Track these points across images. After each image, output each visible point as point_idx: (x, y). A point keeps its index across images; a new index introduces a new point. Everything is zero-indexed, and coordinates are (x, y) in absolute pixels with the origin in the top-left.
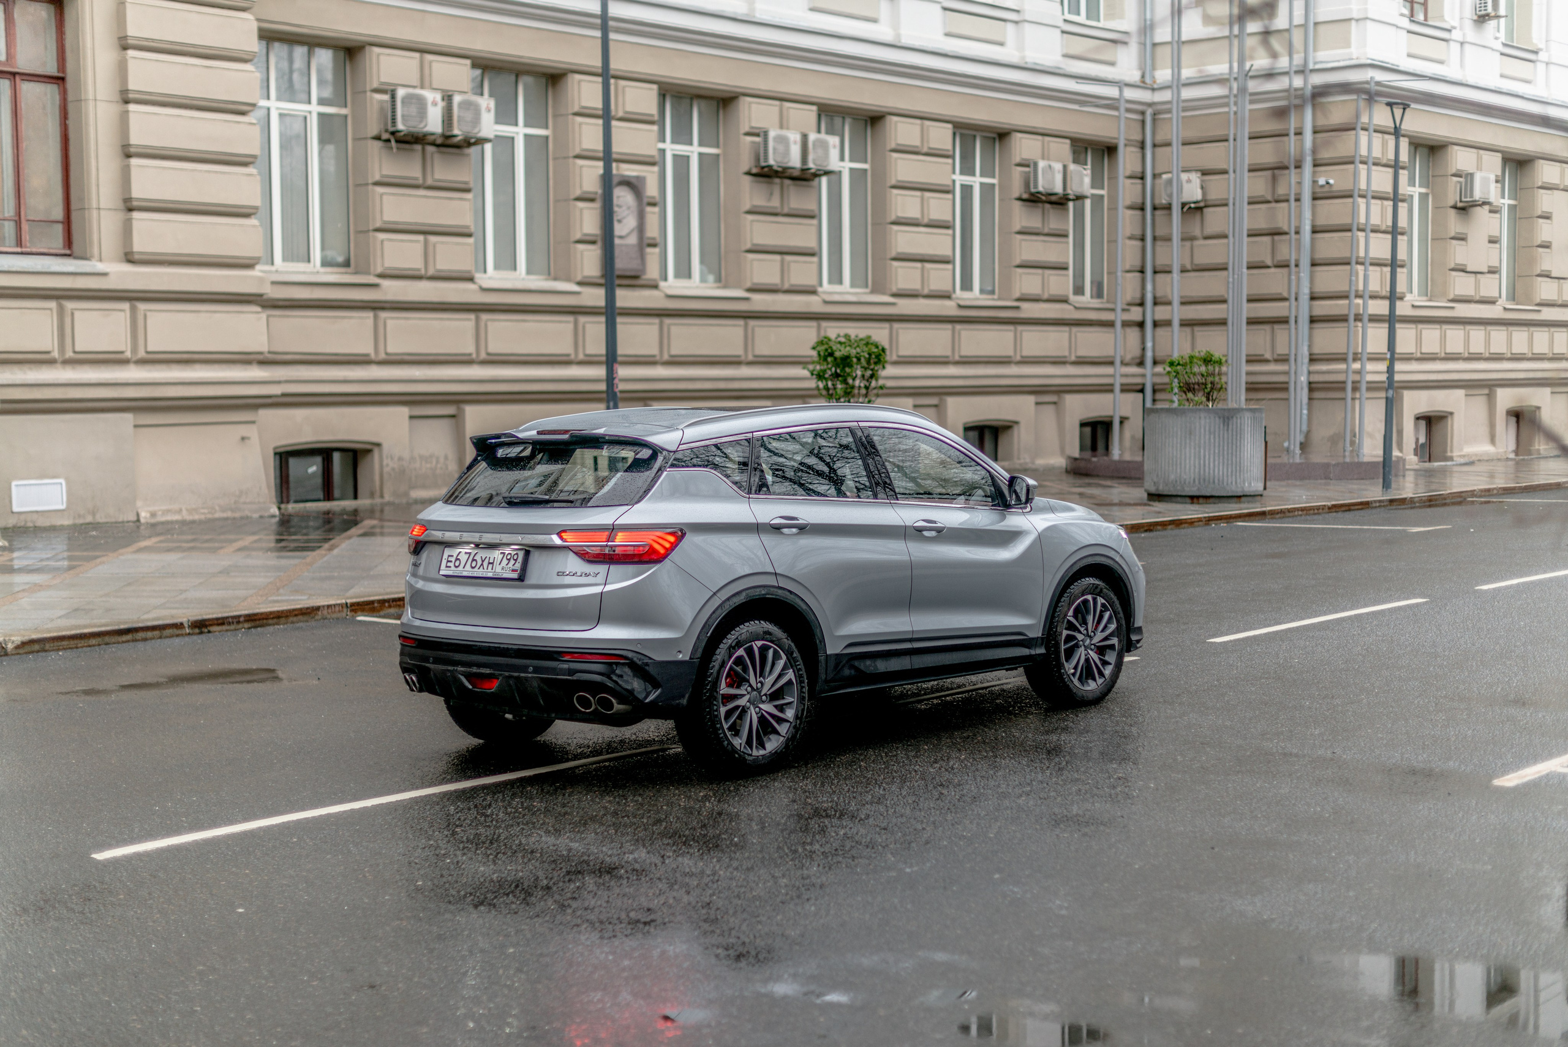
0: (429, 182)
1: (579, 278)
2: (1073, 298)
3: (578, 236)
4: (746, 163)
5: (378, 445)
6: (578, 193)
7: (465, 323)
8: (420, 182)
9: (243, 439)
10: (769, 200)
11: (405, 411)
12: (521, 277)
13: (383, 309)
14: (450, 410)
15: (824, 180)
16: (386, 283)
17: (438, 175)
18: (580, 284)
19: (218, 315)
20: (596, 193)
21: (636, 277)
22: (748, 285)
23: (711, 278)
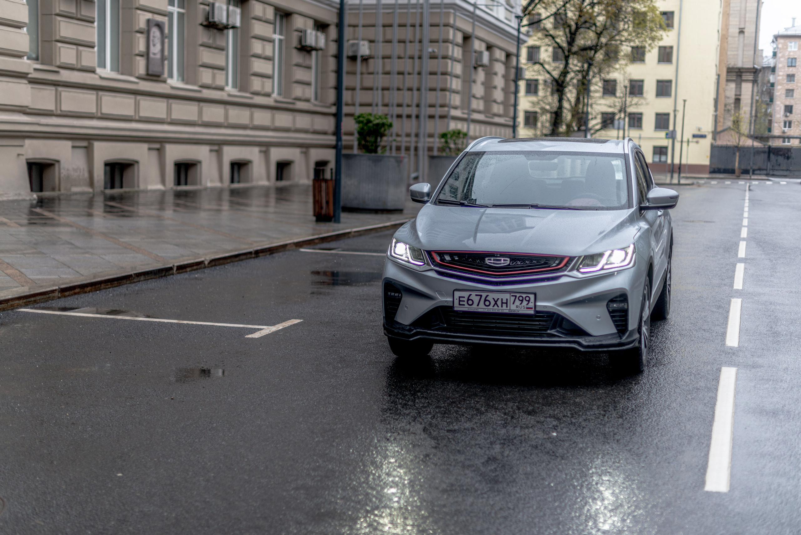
0: (79, 16)
1: (137, 75)
2: (313, 100)
3: (137, 52)
4: (201, 19)
5: (58, 161)
6: (137, 28)
7: (91, 96)
8: (75, 16)
9: (19, 155)
10: (209, 39)
11: (69, 144)
12: (107, 72)
13: (58, 85)
14: (85, 144)
15: (231, 32)
16: (62, 71)
17: (83, 13)
18: (138, 78)
19: (10, 84)
20: (144, 29)
21: (159, 76)
22: (200, 84)
23: (180, 79)
